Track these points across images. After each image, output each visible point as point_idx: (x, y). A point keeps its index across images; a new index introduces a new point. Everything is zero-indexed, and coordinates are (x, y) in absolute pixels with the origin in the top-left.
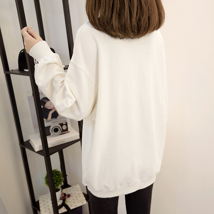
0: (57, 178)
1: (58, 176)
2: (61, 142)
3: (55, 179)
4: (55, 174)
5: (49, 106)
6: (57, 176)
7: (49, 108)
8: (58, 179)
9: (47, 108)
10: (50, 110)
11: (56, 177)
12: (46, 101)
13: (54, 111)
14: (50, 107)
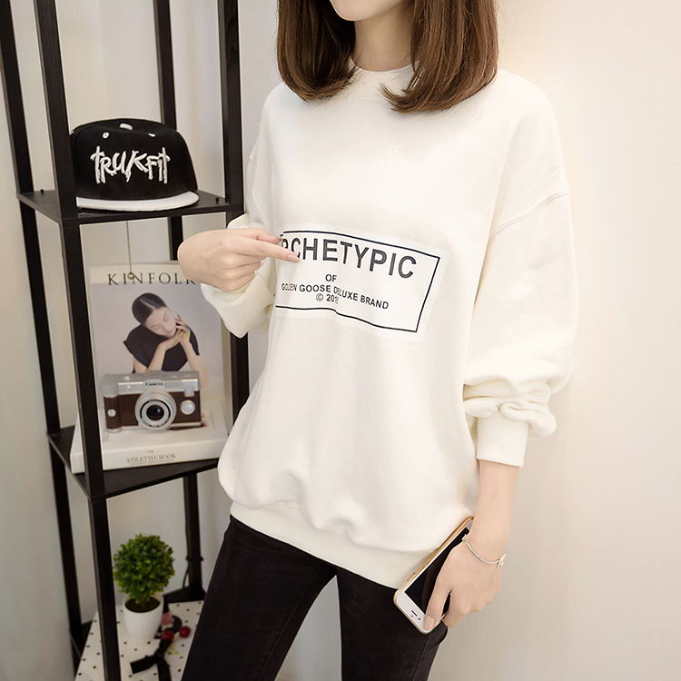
0: (149, 569)
1: (155, 562)
2: (162, 457)
3: (140, 569)
4: (145, 554)
5: (161, 326)
6: (148, 562)
7: (160, 332)
8: (152, 570)
9: (153, 330)
10: (164, 339)
11: (148, 565)
12: (152, 307)
13: (176, 344)
14: (164, 328)
